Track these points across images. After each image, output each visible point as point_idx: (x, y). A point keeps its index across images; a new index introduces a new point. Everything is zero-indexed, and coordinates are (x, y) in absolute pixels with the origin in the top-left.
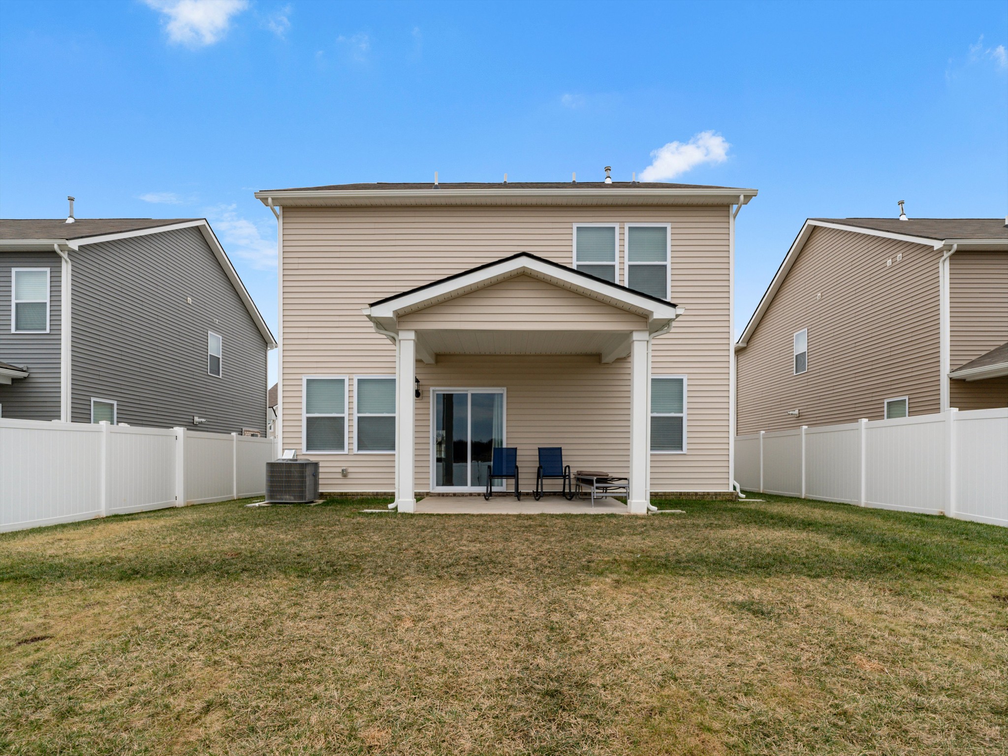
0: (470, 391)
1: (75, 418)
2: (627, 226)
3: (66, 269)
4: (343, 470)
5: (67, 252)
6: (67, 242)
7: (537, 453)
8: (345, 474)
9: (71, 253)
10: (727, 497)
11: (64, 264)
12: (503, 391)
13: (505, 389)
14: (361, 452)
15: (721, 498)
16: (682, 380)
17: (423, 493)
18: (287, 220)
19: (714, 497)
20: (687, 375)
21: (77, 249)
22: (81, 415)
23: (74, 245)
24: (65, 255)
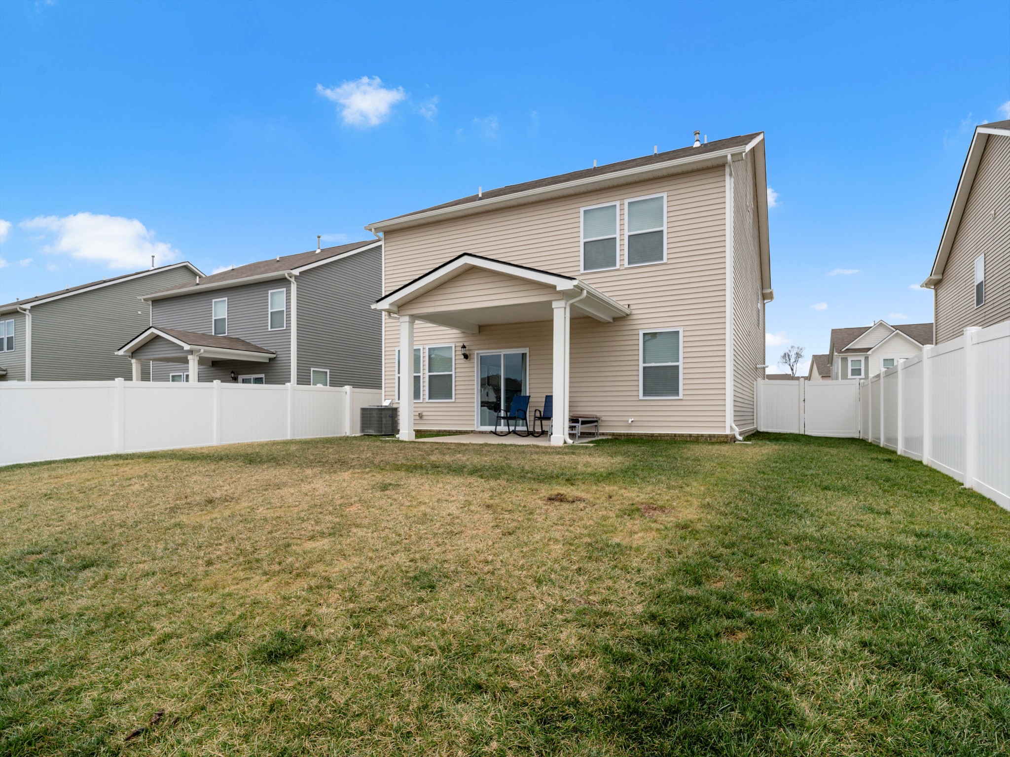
0: (503, 352)
1: (299, 382)
2: (626, 202)
3: (294, 287)
4: (419, 414)
5: (293, 278)
6: (292, 271)
7: (544, 400)
9: (296, 277)
10: (722, 439)
11: (292, 285)
13: (528, 349)
14: (431, 401)
15: (715, 440)
16: (678, 332)
17: (470, 430)
18: (386, 241)
19: (709, 439)
20: (682, 327)
21: (298, 274)
22: (303, 380)
23: (296, 272)
24: (293, 280)
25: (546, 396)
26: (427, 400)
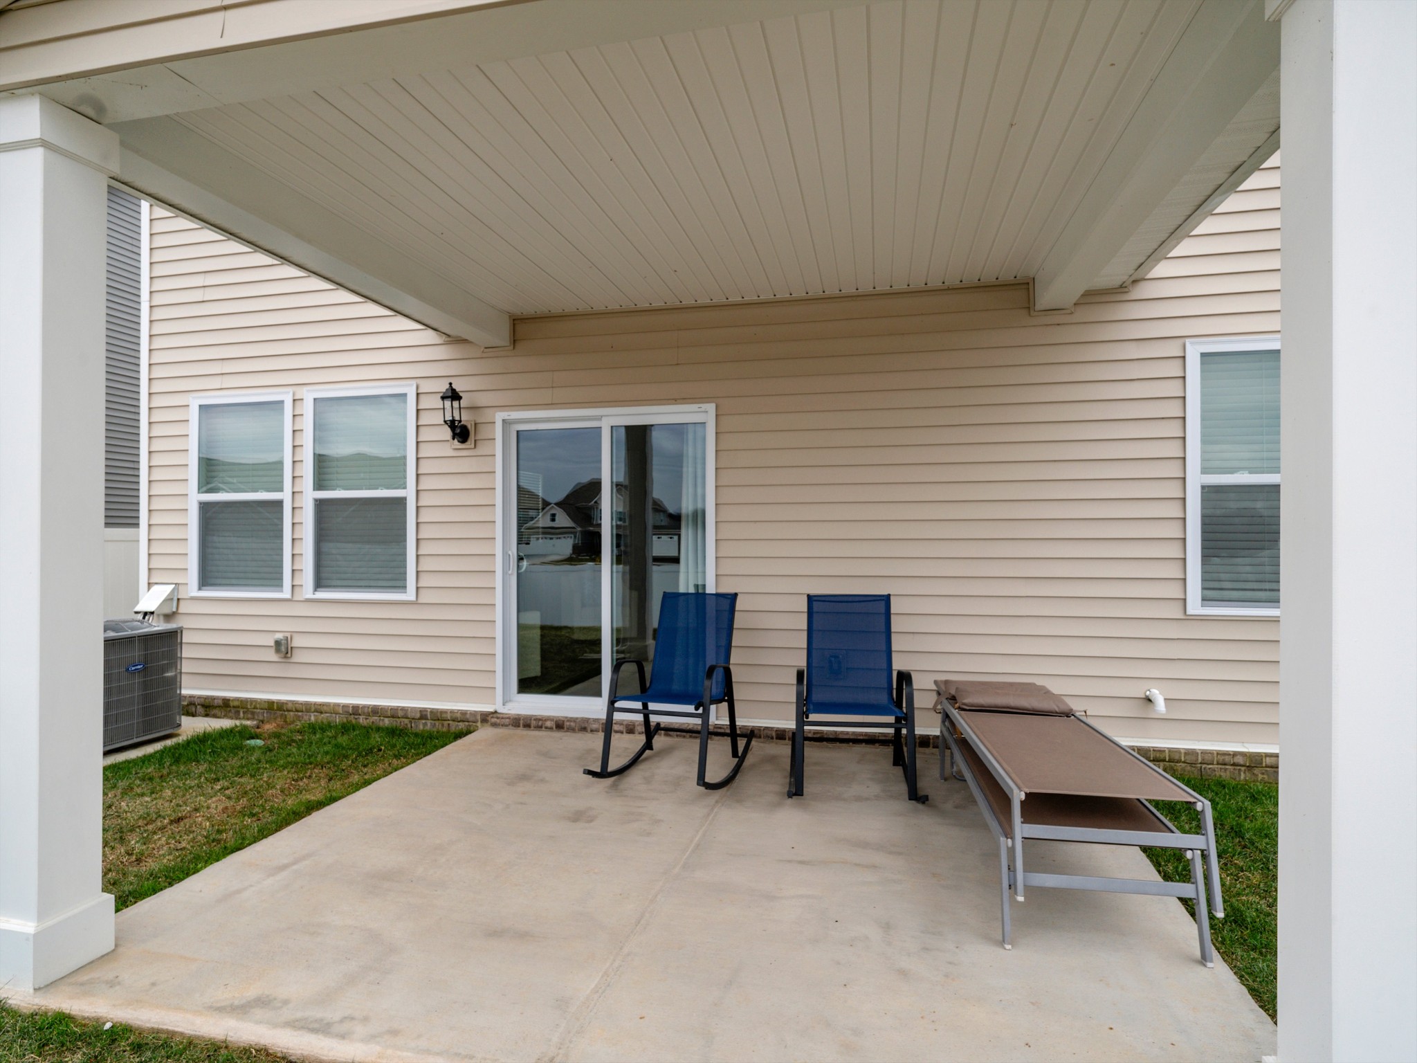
0: (608, 419)
4: (278, 641)
8: (284, 649)
12: (704, 414)
13: (711, 408)
14: (323, 595)
17: (474, 713)
25: (810, 598)
26: (308, 591)
